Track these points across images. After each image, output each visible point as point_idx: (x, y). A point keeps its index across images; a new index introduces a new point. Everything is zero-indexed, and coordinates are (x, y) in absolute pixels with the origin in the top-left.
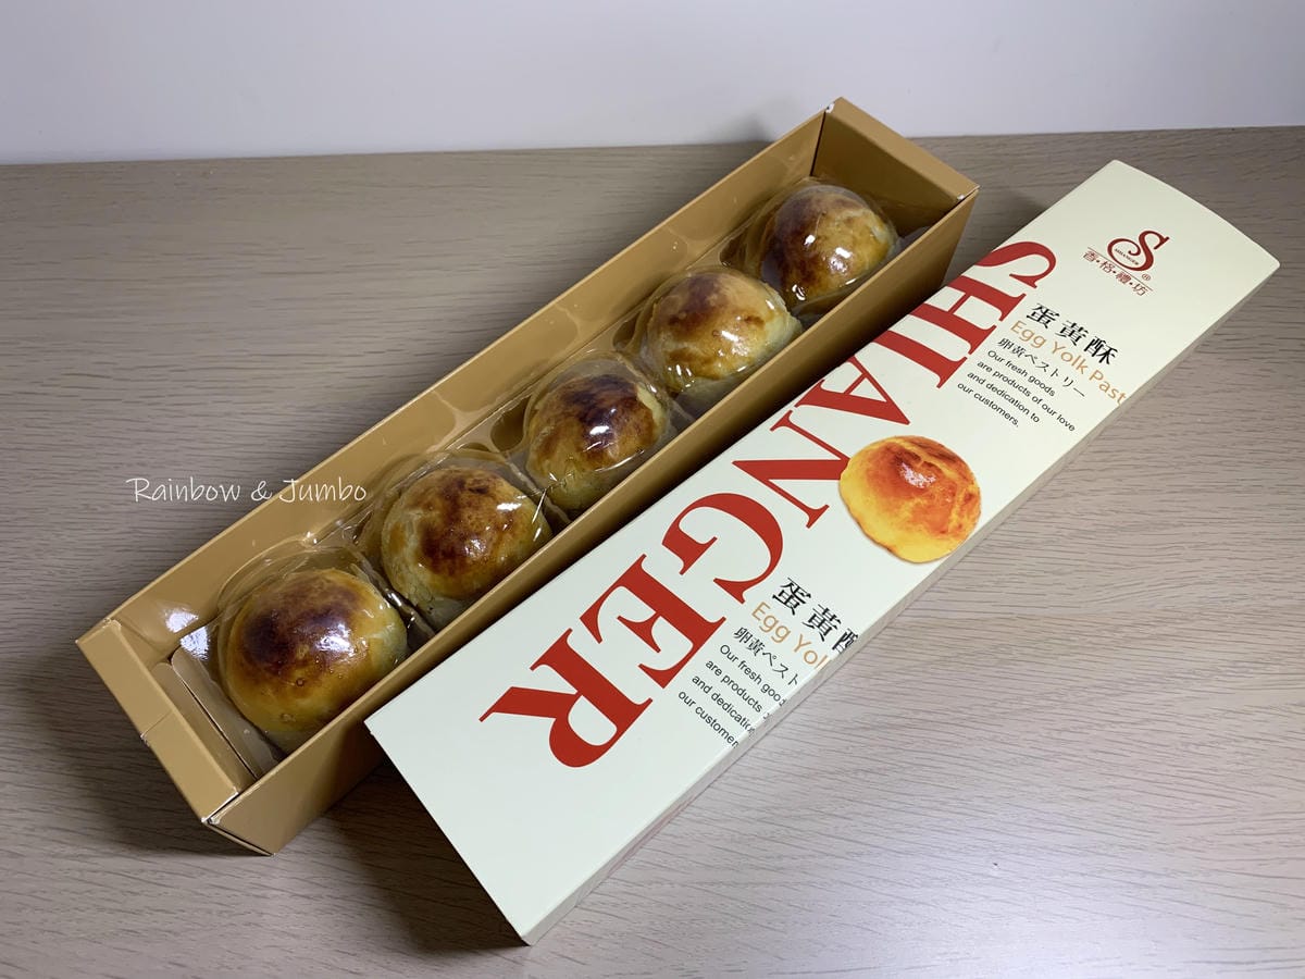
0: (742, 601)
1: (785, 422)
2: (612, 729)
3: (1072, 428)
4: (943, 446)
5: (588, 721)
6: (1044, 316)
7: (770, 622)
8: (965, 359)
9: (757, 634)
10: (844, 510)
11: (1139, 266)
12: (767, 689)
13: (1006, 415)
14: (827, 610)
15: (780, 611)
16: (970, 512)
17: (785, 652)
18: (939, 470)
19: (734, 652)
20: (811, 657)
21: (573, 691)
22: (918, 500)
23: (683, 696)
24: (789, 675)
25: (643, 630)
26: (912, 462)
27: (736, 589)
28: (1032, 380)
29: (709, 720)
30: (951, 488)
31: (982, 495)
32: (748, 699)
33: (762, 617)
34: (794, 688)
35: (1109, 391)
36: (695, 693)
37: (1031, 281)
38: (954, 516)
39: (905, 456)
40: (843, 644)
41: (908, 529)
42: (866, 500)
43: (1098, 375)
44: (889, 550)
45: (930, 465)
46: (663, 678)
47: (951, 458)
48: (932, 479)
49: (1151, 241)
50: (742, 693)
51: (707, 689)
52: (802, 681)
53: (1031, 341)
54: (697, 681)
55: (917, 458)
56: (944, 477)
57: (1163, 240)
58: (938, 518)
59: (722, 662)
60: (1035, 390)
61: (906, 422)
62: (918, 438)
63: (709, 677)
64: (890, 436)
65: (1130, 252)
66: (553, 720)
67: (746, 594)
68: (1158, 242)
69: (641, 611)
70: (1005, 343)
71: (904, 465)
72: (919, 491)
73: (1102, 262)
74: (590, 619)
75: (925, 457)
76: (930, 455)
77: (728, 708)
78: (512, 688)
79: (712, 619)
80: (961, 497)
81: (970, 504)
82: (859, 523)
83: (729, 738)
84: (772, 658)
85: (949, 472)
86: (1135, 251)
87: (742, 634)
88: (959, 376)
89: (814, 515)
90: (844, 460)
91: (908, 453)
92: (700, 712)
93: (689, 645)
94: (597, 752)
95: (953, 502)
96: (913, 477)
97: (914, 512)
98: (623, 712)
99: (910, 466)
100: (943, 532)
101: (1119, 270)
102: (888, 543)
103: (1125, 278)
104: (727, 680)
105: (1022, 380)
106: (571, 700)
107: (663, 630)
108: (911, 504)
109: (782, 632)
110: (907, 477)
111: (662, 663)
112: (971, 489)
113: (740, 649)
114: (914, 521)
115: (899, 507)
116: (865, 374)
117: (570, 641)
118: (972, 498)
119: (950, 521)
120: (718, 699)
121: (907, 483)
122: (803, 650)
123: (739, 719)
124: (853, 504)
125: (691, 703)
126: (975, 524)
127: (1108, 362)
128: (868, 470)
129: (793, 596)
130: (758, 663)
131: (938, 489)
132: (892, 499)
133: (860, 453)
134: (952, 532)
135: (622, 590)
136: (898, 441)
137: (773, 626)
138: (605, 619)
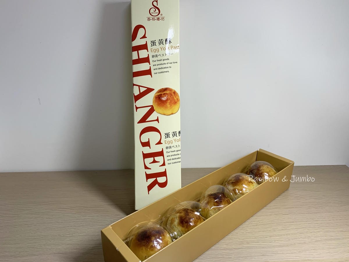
0: (162, 143)
1: (137, 108)
2: (165, 177)
3: (177, 62)
4: (163, 89)
5: (161, 180)
6: (153, 43)
7: (168, 142)
8: (150, 67)
9: (169, 146)
10: (160, 115)
11: (158, 13)
12: (177, 151)
13: (166, 72)
14: (173, 132)
15: (168, 139)
16: (176, 95)
17: (174, 144)
18: (166, 93)
19: (168, 151)
20: (178, 141)
21: (155, 178)
22: (168, 102)
23: (169, 164)
24: (178, 146)
25: (154, 161)
26: (162, 96)
27: (159, 143)
28: (164, 60)
29: (175, 163)
30: (170, 94)
31: (175, 90)
32: (176, 155)
33: (167, 143)
34: (180, 147)
35: (176, 48)
36: (169, 162)
37: (144, 37)
38: (175, 98)
39: (159, 96)
40: (180, 134)
41: (171, 108)
42: (162, 110)
43: (172, 47)
44: (172, 114)
45: (164, 94)
46: (164, 164)
47: (166, 89)
48: (167, 96)
49: (155, 3)
50: (175, 155)
51: (170, 160)
52: (180, 145)
53: (156, 51)
54: (168, 160)
55: (161, 95)
56: (168, 93)
57: (157, 1)
58: (173, 101)
59: (168, 154)
60: (166, 62)
61: (154, 90)
62: (158, 91)
63: (169, 158)
64: (154, 94)
65: (154, 11)
66: (157, 184)
67: (162, 142)
68: (156, 3)
69: (151, 159)
70: (153, 56)
71: (161, 98)
72: (167, 100)
73: (152, 19)
74: (146, 168)
75: (162, 93)
76: (162, 92)
77: (175, 159)
78: (148, 187)
79: (161, 150)
80: (173, 94)
81: (175, 94)
82: (165, 115)
83: (179, 162)
84: (173, 146)
85: (168, 92)
86: (155, 10)
87: (167, 148)
88: (153, 72)
89: (157, 120)
90: (152, 106)
91: (159, 95)
92: (173, 163)
93: (162, 157)
94: (166, 182)
95: (173, 96)
96: (164, 99)
97: (169, 104)
98: (164, 174)
99: (162, 97)
100: (176, 103)
101: (156, 18)
102: (171, 113)
103: (158, 19)
104: (172, 156)
105: (162, 62)
106: (156, 180)
107: (157, 159)
108: (168, 103)
109: (171, 142)
110: (163, 99)
111: (162, 163)
112: (173, 91)
113: (169, 150)
114: (171, 106)
115: (167, 106)
116: (139, 86)
117: (147, 173)
118: (175, 92)
119: (175, 100)
120: (173, 159)
121: (164, 101)
122: (176, 141)
123: (178, 158)
124: (161, 112)
125: (170, 163)
126: (179, 96)
127: (171, 42)
128: (157, 105)
129: (167, 135)
130: (173, 149)
131: (169, 96)
132: (165, 106)
133: (153, 103)
134: (177, 101)
135: (145, 159)
136: (156, 94)
137: (169, 142)
138: (148, 165)
